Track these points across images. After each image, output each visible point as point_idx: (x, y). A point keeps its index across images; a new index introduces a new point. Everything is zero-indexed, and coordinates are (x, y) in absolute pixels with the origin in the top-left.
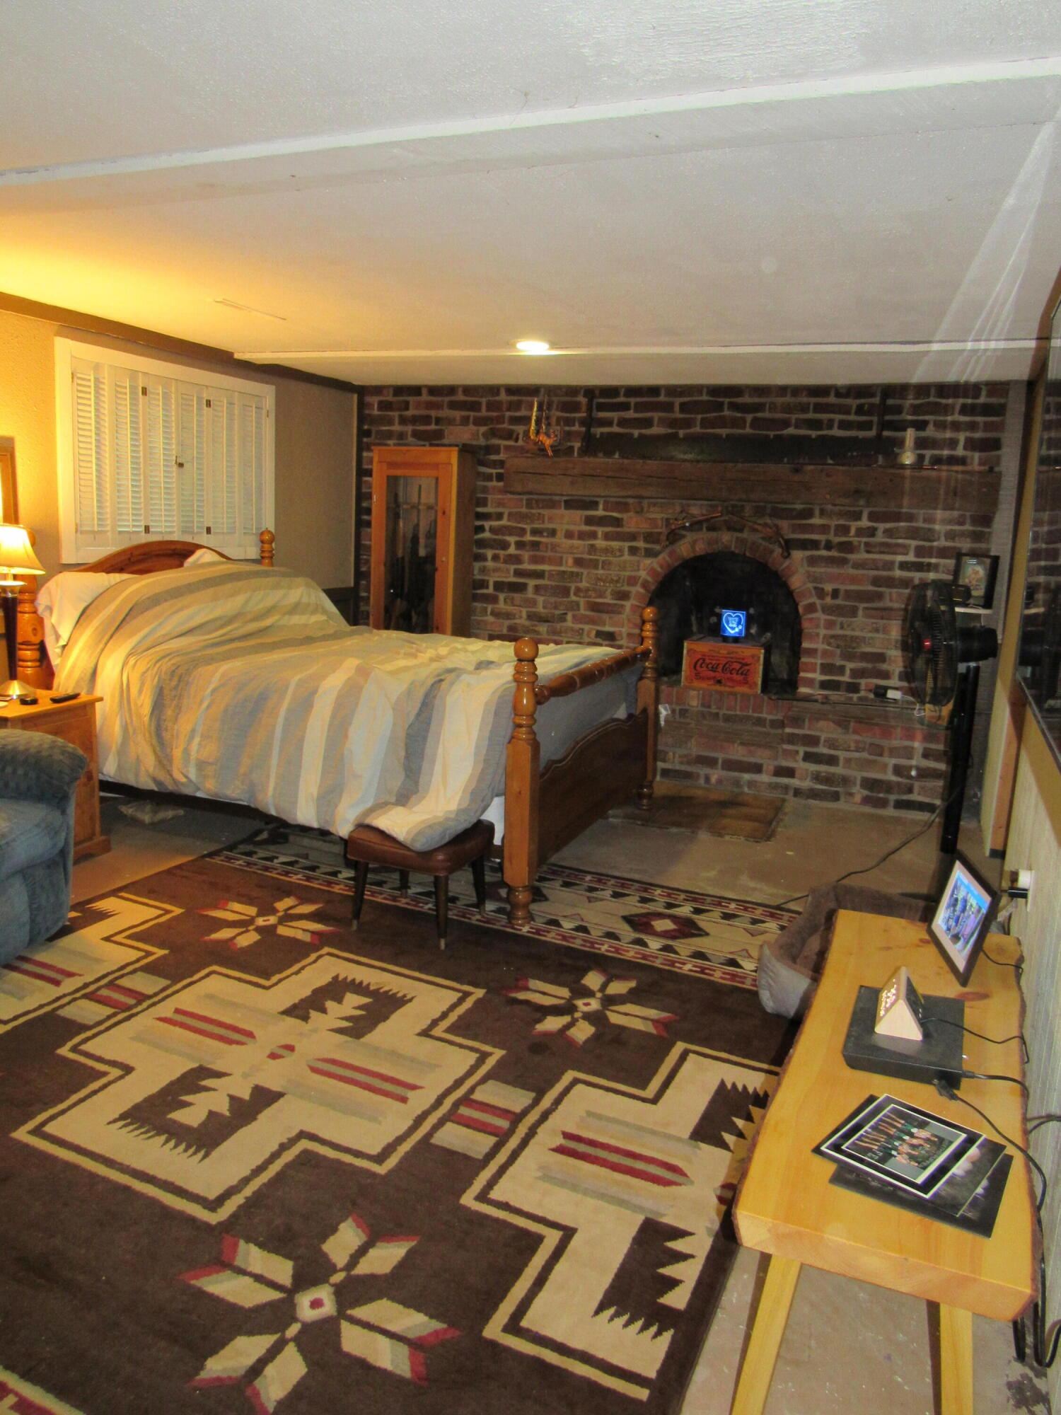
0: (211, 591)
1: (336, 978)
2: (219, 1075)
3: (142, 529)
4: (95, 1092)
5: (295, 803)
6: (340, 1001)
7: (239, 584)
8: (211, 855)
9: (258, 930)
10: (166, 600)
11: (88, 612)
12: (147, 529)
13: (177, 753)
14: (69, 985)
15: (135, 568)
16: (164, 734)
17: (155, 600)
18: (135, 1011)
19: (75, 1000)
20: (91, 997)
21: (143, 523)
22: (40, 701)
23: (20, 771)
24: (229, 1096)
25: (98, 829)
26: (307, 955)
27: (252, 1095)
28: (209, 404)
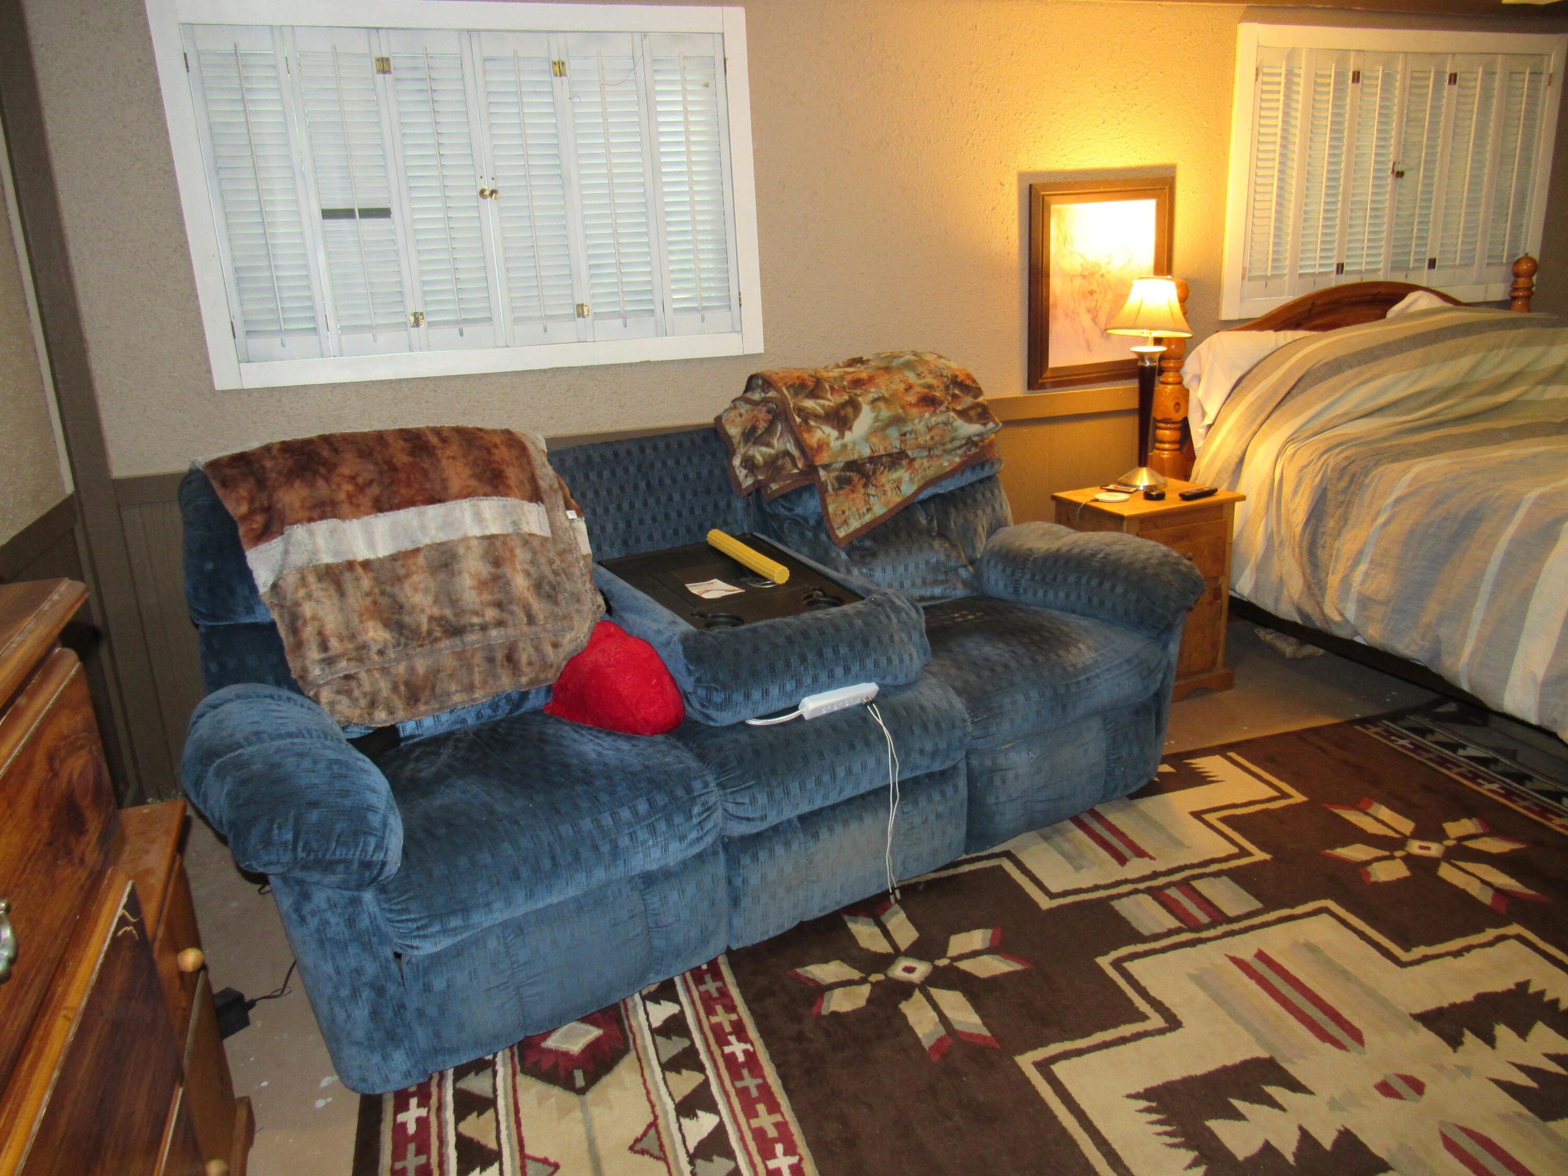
0: (1418, 353)
1: (1523, 986)
2: (1295, 1086)
3: (1334, 268)
4: (1123, 1040)
5: (1504, 681)
6: (1523, 1031)
7: (1468, 340)
8: (1363, 722)
9: (1409, 860)
10: (1351, 367)
11: (1244, 382)
12: (1340, 268)
13: (1333, 580)
14: (1136, 868)
15: (1319, 322)
16: (1319, 552)
17: (1335, 367)
18: (1204, 934)
19: (1136, 891)
20: (1156, 894)
21: (1334, 261)
22: (1167, 496)
23: (1120, 589)
24: (1301, 1128)
25: (1220, 659)
26: (1480, 930)
27: (1336, 1143)
28: (1453, 79)
